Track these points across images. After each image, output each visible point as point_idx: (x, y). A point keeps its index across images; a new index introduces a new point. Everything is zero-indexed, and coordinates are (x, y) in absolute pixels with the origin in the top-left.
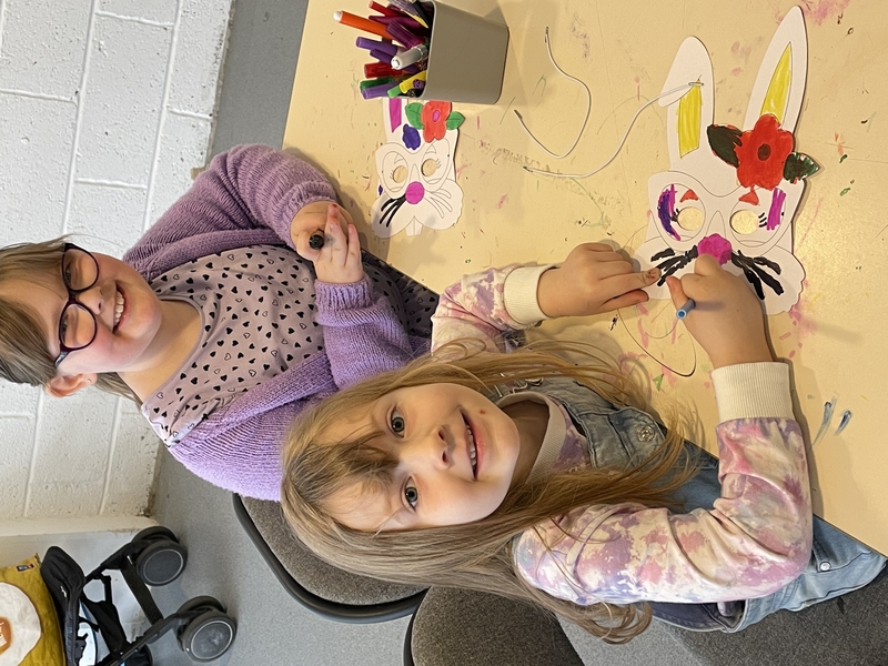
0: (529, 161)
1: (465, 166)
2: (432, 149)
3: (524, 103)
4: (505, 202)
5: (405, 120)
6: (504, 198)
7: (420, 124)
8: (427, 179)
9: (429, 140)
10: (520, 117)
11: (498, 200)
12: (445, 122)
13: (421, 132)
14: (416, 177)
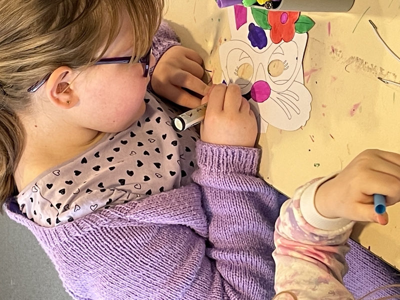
0: (385, 72)
1: (314, 70)
2: (279, 50)
3: (379, 13)
4: (357, 111)
5: (251, 19)
6: (356, 106)
7: (267, 25)
8: (274, 79)
9: (277, 41)
10: (375, 27)
11: (351, 108)
12: (294, 25)
13: (268, 32)
14: (262, 76)
